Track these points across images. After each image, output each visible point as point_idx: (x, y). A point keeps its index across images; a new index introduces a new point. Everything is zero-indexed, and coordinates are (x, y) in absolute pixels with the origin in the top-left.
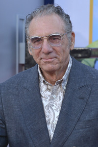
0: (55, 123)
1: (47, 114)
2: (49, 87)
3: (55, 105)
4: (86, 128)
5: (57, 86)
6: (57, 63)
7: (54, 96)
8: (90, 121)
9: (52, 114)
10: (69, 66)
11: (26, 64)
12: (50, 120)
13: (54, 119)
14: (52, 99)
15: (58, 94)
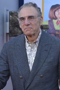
0: (33, 63)
1: (29, 58)
2: (30, 45)
3: (33, 54)
4: (48, 66)
5: (34, 44)
6: (32, 31)
7: (33, 49)
8: (50, 62)
9: (31, 58)
10: (40, 34)
11: (9, 33)
12: (30, 61)
13: (32, 61)
14: (31, 51)
15: (34, 49)
